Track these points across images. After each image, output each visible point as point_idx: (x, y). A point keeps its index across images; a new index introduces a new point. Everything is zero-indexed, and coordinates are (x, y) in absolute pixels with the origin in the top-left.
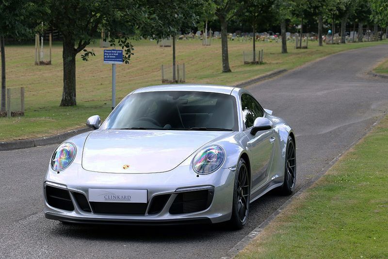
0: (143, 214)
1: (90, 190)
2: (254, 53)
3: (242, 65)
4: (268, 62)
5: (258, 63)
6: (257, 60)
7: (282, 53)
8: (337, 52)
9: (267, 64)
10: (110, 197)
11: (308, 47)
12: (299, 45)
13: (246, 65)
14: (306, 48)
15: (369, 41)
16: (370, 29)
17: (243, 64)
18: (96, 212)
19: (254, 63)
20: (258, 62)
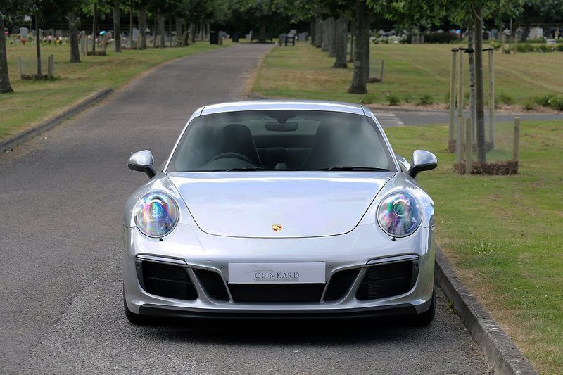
0: (316, 301)
1: (230, 265)
2: (39, 61)
3: (19, 81)
4: (62, 77)
5: (46, 78)
6: (44, 73)
7: (72, 61)
8: (161, 63)
9: (62, 79)
10: (265, 276)
11: (107, 53)
12: (90, 50)
13: (24, 81)
14: (103, 54)
15: (171, 47)
16: (149, 27)
17: (20, 78)
18: (237, 300)
19: (39, 78)
20: (46, 76)
